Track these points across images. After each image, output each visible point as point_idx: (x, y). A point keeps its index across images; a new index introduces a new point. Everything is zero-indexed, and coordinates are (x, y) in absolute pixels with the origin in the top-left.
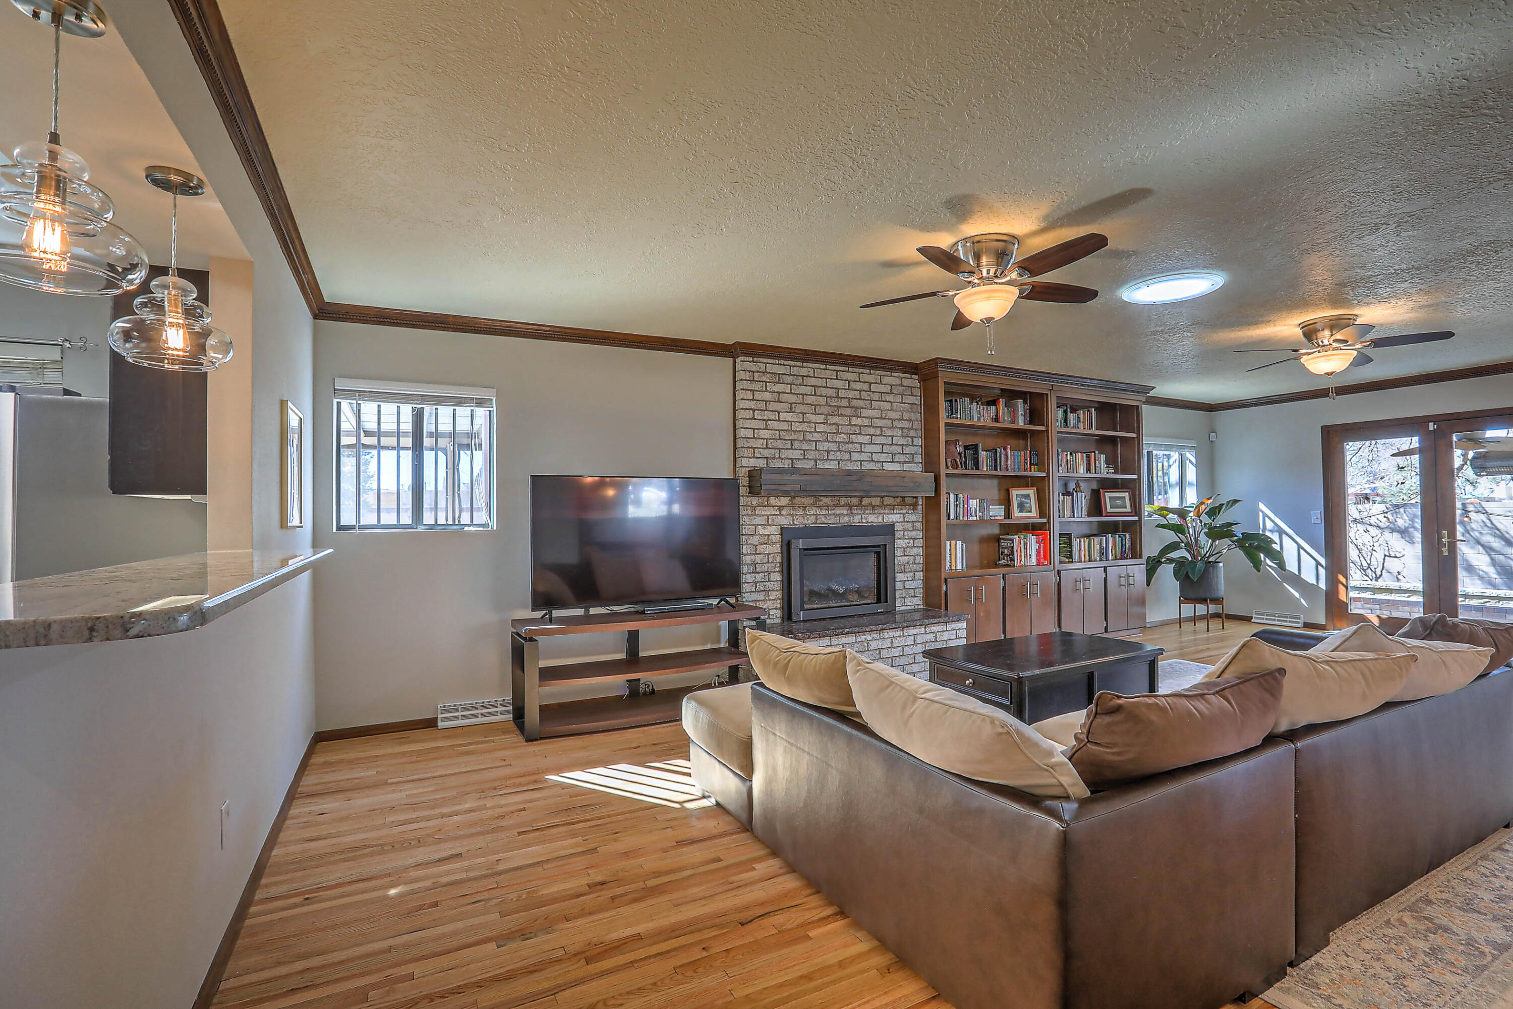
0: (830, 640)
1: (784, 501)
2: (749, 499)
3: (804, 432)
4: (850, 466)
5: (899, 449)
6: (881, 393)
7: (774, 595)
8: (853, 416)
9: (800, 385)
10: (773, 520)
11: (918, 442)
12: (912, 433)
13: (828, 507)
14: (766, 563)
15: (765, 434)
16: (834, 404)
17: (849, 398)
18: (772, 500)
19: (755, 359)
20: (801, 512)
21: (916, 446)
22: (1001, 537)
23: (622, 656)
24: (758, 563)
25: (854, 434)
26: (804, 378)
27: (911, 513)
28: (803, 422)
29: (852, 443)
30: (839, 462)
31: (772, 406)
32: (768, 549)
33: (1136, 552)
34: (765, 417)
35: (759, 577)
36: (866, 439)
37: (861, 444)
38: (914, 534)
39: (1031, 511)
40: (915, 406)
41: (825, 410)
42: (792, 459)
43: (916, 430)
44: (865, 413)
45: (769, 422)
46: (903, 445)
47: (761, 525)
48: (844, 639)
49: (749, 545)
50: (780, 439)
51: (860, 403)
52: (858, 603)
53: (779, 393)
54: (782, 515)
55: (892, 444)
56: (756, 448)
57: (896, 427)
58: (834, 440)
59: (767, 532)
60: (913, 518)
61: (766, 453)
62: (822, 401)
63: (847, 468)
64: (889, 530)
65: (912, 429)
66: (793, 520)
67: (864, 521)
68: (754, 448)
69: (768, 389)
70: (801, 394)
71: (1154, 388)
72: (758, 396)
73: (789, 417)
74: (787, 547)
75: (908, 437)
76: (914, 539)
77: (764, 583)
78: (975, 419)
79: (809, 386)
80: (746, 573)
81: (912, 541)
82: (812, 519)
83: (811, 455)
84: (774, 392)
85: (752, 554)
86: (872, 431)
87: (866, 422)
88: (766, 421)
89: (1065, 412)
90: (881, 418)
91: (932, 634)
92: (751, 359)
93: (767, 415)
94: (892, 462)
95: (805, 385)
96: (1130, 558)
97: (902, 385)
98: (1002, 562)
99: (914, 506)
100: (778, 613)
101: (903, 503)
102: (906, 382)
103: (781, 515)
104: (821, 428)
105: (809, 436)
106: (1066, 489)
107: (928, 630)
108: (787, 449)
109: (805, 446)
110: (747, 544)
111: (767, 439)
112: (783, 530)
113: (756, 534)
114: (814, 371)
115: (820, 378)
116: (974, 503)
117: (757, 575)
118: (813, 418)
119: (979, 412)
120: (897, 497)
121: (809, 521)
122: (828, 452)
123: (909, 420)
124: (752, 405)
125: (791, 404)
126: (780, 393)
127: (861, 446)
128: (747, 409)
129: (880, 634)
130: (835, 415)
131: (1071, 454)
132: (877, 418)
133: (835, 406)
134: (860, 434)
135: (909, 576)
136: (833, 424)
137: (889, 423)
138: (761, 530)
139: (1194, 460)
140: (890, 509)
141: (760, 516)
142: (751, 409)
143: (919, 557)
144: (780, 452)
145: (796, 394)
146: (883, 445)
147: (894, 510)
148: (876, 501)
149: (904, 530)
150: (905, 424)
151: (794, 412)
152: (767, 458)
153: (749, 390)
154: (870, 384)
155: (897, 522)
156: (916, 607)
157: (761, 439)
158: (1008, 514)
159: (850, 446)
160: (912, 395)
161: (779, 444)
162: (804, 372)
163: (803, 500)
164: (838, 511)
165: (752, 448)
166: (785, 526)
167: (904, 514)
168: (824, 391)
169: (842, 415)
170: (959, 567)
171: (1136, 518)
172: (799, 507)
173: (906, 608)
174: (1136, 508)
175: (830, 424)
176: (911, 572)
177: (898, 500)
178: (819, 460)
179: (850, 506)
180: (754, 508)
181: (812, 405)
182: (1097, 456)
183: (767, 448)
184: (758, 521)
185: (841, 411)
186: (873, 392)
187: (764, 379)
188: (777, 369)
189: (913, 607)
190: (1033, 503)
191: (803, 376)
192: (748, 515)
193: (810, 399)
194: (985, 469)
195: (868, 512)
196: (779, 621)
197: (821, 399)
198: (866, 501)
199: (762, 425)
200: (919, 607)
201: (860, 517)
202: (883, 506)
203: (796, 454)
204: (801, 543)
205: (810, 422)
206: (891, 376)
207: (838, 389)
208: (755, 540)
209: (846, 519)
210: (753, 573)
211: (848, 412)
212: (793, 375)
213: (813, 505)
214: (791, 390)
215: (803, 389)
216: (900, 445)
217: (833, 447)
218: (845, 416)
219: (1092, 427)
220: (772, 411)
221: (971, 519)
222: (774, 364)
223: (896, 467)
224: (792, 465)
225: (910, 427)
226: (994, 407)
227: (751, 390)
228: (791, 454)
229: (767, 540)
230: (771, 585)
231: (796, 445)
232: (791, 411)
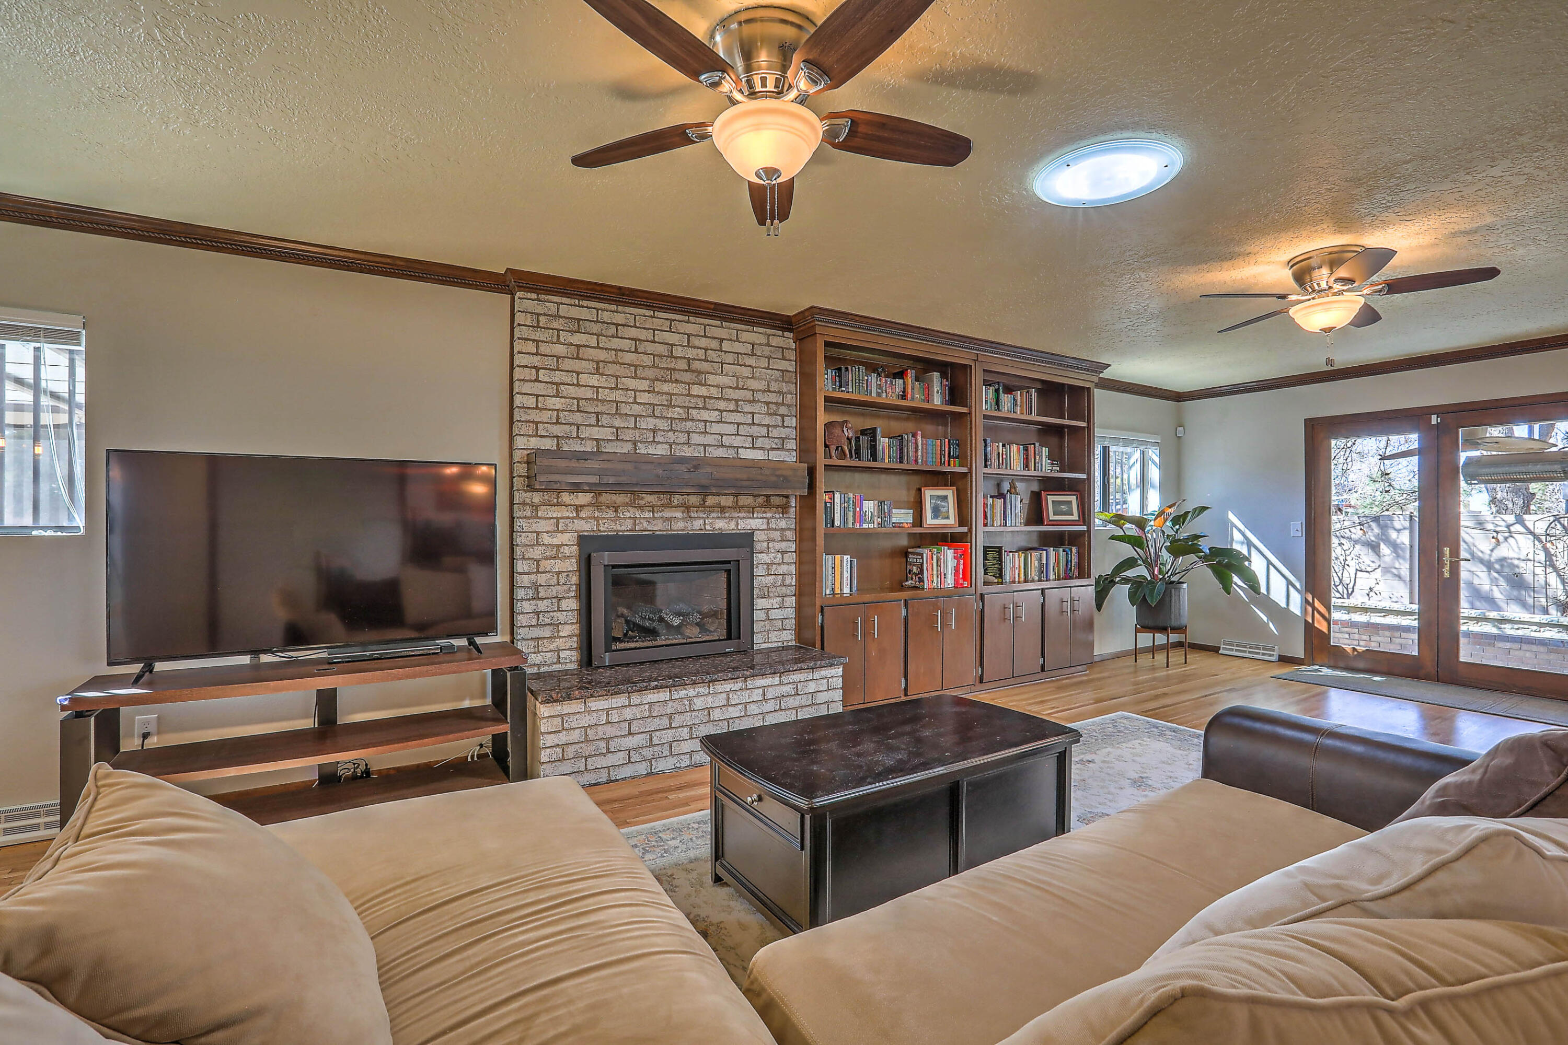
0: (629, 697)
1: (584, 498)
2: (528, 494)
3: (617, 402)
4: (687, 452)
5: (764, 431)
6: (738, 354)
7: (566, 630)
8: (693, 384)
9: (613, 337)
10: (566, 525)
11: (792, 422)
12: (783, 410)
13: (653, 508)
14: (554, 586)
15: (556, 403)
16: (666, 366)
17: (689, 359)
18: (566, 497)
19: (542, 297)
20: (610, 514)
21: (788, 427)
22: (909, 550)
23: (309, 723)
24: (541, 586)
25: (695, 408)
26: (619, 327)
27: (780, 518)
28: (617, 388)
29: (692, 420)
30: (671, 446)
31: (568, 364)
32: (558, 565)
33: (1083, 572)
34: (556, 380)
35: (543, 605)
36: (714, 416)
37: (705, 422)
38: (783, 546)
39: (948, 518)
40: (788, 374)
41: (650, 373)
42: (597, 440)
43: (789, 406)
44: (712, 379)
45: (562, 386)
46: (768, 426)
47: (547, 532)
48: (651, 696)
49: (527, 559)
50: (578, 411)
51: (705, 366)
52: (701, 640)
53: (578, 346)
54: (582, 518)
55: (753, 424)
56: (541, 422)
57: (759, 401)
58: (664, 415)
59: (556, 541)
60: (783, 524)
61: (557, 430)
62: (647, 360)
63: (684, 454)
64: (746, 540)
65: (783, 404)
66: (598, 525)
67: (708, 527)
68: (537, 423)
69: (562, 339)
70: (613, 350)
71: (1109, 366)
72: (543, 348)
73: (594, 381)
74: (586, 563)
75: (777, 415)
76: (783, 553)
77: (551, 614)
78: (874, 394)
79: (626, 339)
80: (522, 600)
81: (780, 555)
82: (629, 524)
83: (629, 435)
84: (572, 345)
85: (532, 573)
86: (722, 405)
87: (715, 392)
88: (557, 384)
89: (997, 391)
90: (737, 388)
91: (790, 686)
92: (534, 296)
93: (558, 377)
94: (753, 448)
95: (621, 338)
96: (1076, 578)
97: (768, 345)
98: (909, 583)
99: (784, 509)
100: (574, 655)
101: (767, 504)
102: (775, 341)
103: (578, 517)
104: (644, 398)
105: (625, 409)
106: (999, 490)
107: (785, 679)
108: (589, 425)
109: (618, 422)
110: (524, 558)
111: (558, 410)
112: (582, 540)
113: (538, 544)
114: (635, 318)
115: (644, 328)
116: (869, 506)
117: (540, 602)
118: (632, 383)
119: (879, 387)
120: (759, 495)
121: (623, 527)
122: (654, 431)
123: (779, 392)
124: (536, 361)
125: (598, 363)
126: (581, 346)
127: (706, 426)
128: (527, 367)
129: (709, 687)
130: (665, 381)
131: (1004, 446)
132: (731, 387)
133: (667, 369)
134: (704, 408)
135: (775, 602)
136: (663, 393)
137: (749, 395)
138: (546, 539)
139: (1157, 460)
140: (749, 512)
141: (545, 519)
142: (534, 367)
143: (790, 577)
144: (578, 429)
145: (606, 349)
146: (739, 424)
147: (753, 513)
148: (727, 501)
149: (769, 541)
150: (772, 398)
151: (602, 374)
152: (557, 437)
153: (530, 340)
154: (721, 340)
155: (759, 529)
156: (785, 644)
157: (549, 410)
158: (919, 520)
159: (689, 424)
160: (784, 359)
161: (578, 418)
162: (619, 318)
163: (614, 497)
164: (668, 514)
165: (533, 422)
166: (586, 534)
167: (768, 519)
168: (650, 348)
169: (677, 381)
170: (846, 590)
171: (1085, 528)
172: (608, 507)
173: (770, 645)
174: (1085, 516)
175: (658, 393)
176: (778, 597)
177: (761, 500)
178: (641, 442)
179: (687, 508)
180: (536, 508)
181: (631, 365)
182: (1037, 449)
183: (557, 423)
184: (542, 525)
185: (676, 376)
186: (726, 352)
187: (555, 325)
188: (575, 312)
189: (780, 644)
190: (951, 506)
191: (617, 325)
192: (526, 517)
193: (629, 358)
194: (887, 461)
195: (715, 515)
196: (574, 666)
197: (645, 357)
198: (710, 500)
199: (552, 390)
200: (790, 644)
201: (701, 521)
202: (736, 507)
203: (604, 433)
204: (607, 558)
205: (627, 390)
206: (753, 331)
207: (672, 345)
208: (536, 553)
209: (681, 525)
210: (533, 599)
211: (687, 377)
212: (602, 323)
213: (627, 505)
214: (598, 343)
215: (616, 343)
216: (765, 425)
217: (663, 425)
218: (682, 382)
219: (1031, 413)
220: (568, 371)
221: (865, 526)
222: (571, 305)
223: (758, 455)
224: (598, 448)
225: (780, 401)
226: (901, 381)
227: (534, 341)
228: (597, 433)
229: (557, 553)
230: (561, 617)
231: (604, 420)
232: (598, 372)
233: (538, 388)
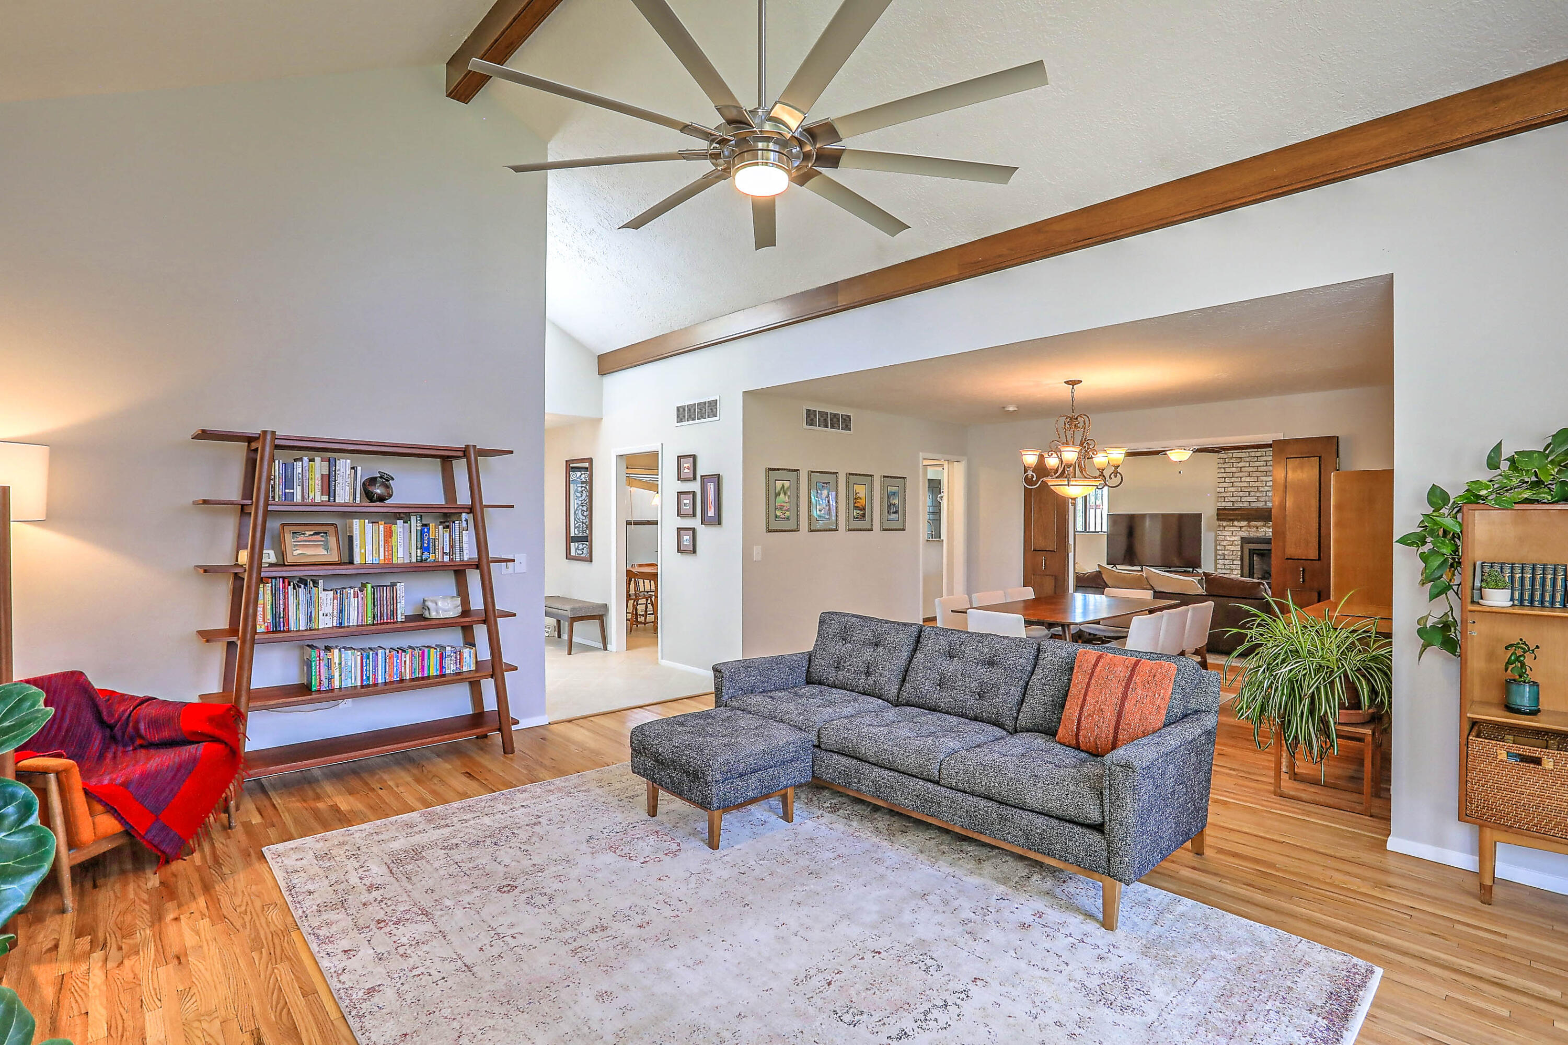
1: (1244, 523)
3: (1258, 487)
9: (1255, 461)
10: (1236, 534)
14: (1231, 555)
15: (1232, 489)
18: (1236, 523)
19: (1227, 452)
20: (1255, 529)
24: (1226, 555)
28: (1257, 481)
31: (1236, 475)
32: (1232, 548)
35: (1227, 562)
45: (1235, 483)
47: (1229, 536)
49: (1221, 545)
50: (1241, 492)
54: (1243, 531)
56: (1226, 497)
59: (1232, 539)
61: (1232, 499)
66: (1249, 534)
68: (1224, 497)
69: (1235, 466)
70: (1256, 466)
72: (1227, 470)
73: (1248, 479)
74: (1243, 548)
77: (1230, 565)
79: (1261, 461)
80: (1219, 559)
82: (1262, 534)
83: (1262, 499)
84: (1238, 467)
85: (1223, 550)
92: (1224, 453)
93: (1233, 480)
103: (1241, 531)
105: (1261, 489)
108: (1246, 497)
109: (1258, 494)
111: (1233, 492)
112: (1242, 539)
113: (1225, 540)
114: (1265, 453)
118: (1264, 478)
121: (1260, 535)
124: (1224, 475)
125: (1249, 472)
126: (1242, 467)
128: (1221, 478)
138: (1228, 538)
141: (1229, 531)
144: (1241, 498)
145: (1253, 467)
151: (1251, 477)
157: (1230, 492)
161: (1241, 494)
162: (1259, 454)
163: (1256, 523)
166: (1244, 537)
172: (1254, 527)
178: (1268, 501)
180: (1224, 527)
181: (1264, 471)
183: (1233, 496)
184: (1227, 533)
187: (1232, 461)
188: (1239, 455)
191: (1257, 457)
192: (1220, 530)
193: (1263, 468)
199: (1231, 485)
203: (1252, 499)
204: (1252, 546)
205: (1262, 481)
208: (1224, 543)
213: (1264, 526)
215: (1257, 464)
220: (1237, 477)
222: (1238, 453)
227: (1223, 468)
228: (1249, 499)
229: (1232, 543)
230: (1234, 567)
231: (1252, 494)
232: (1249, 476)
233: (1225, 485)
